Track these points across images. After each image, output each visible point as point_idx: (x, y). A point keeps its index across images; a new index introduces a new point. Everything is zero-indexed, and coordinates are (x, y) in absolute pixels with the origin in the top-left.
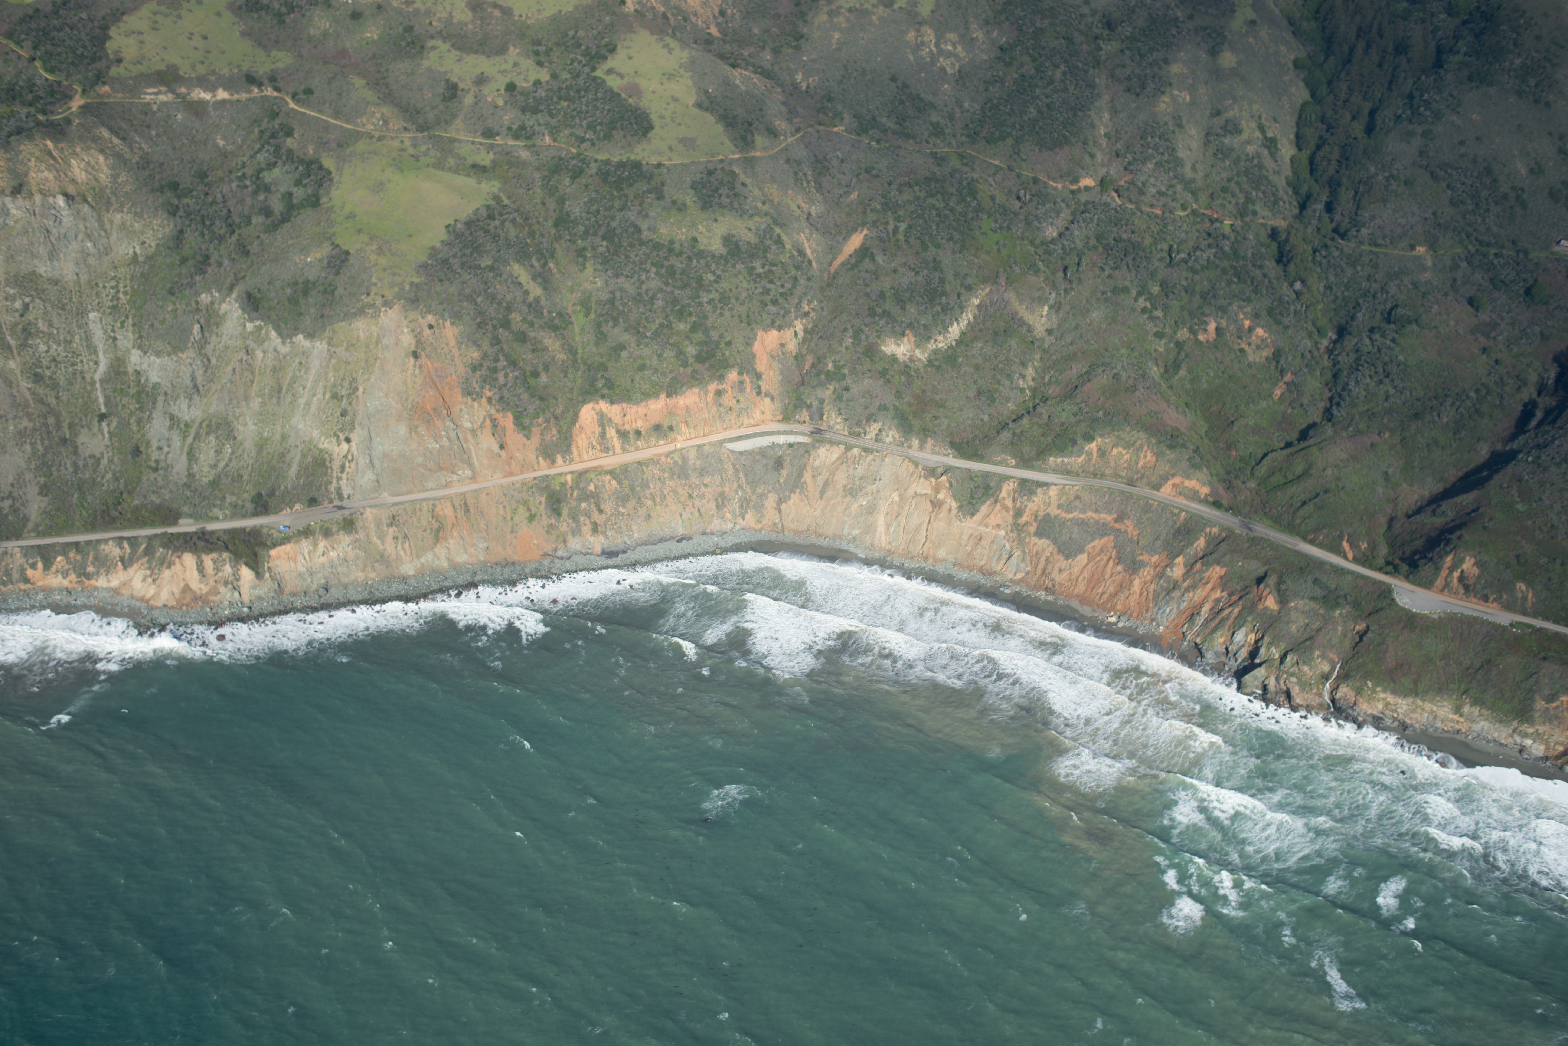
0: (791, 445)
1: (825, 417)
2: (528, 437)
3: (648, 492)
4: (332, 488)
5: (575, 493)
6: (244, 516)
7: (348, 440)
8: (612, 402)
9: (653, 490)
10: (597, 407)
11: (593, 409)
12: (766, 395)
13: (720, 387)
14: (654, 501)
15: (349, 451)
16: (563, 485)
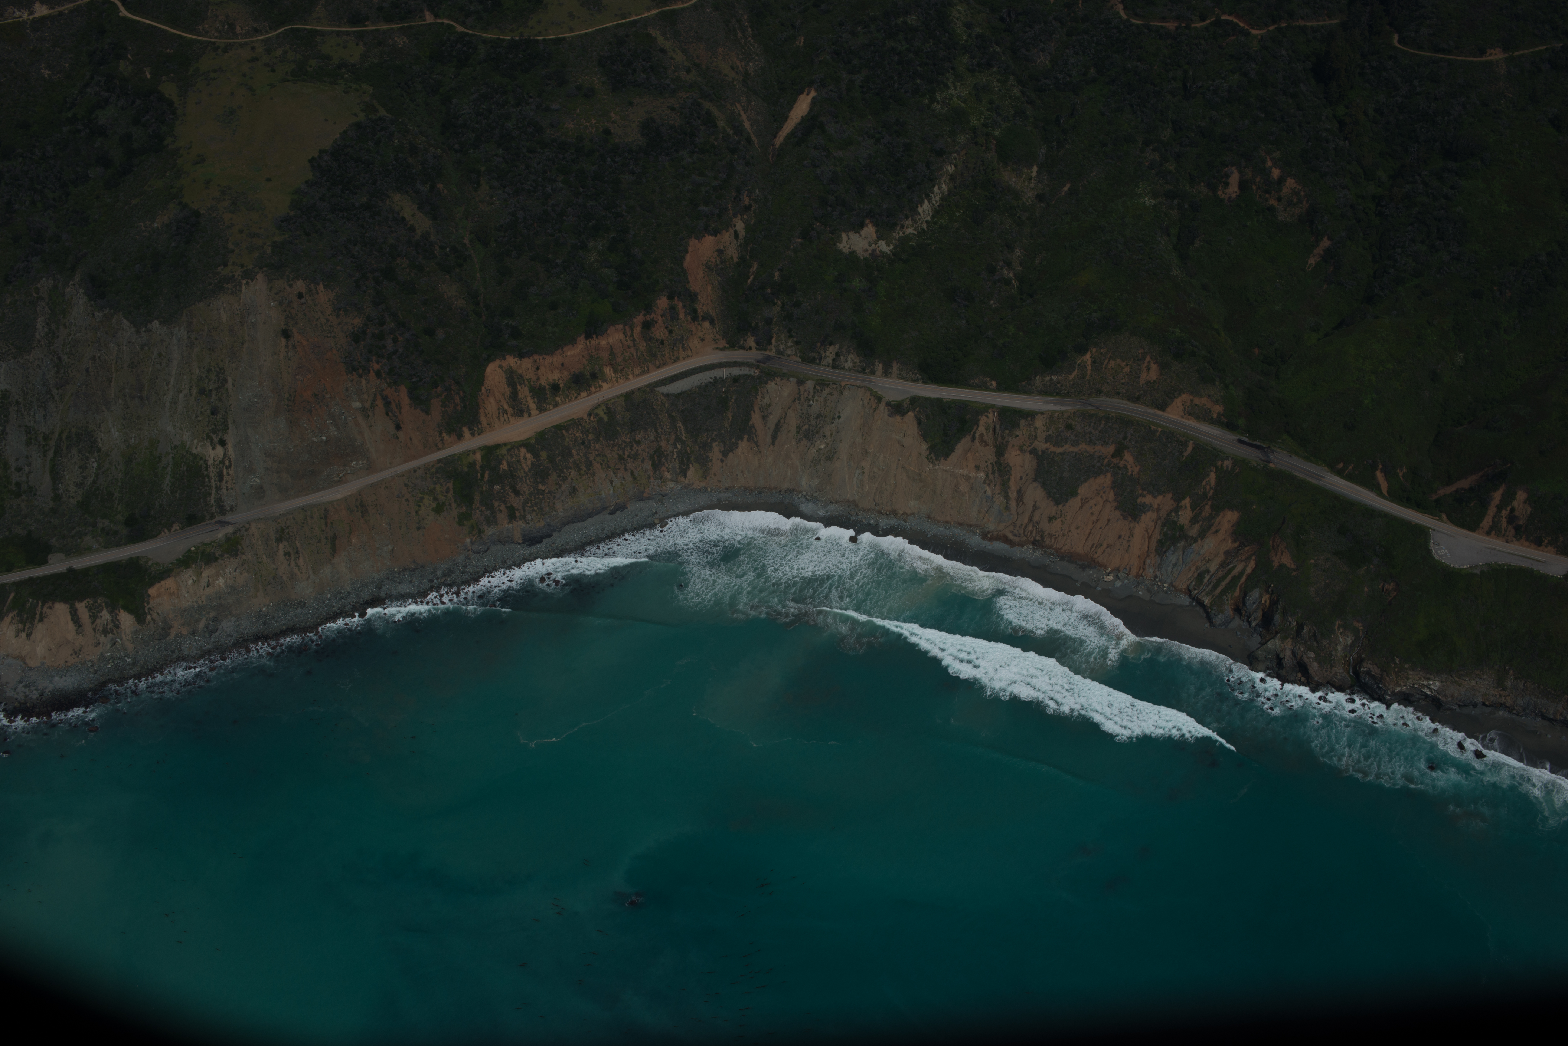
0: (736, 380)
1: (773, 341)
2: (427, 412)
3: (571, 460)
4: (212, 499)
5: (486, 475)
6: (118, 545)
7: (223, 443)
8: (521, 356)
9: (576, 457)
10: (505, 364)
11: (500, 366)
12: (704, 319)
13: (648, 318)
14: (579, 470)
15: (225, 455)
16: (472, 465)
